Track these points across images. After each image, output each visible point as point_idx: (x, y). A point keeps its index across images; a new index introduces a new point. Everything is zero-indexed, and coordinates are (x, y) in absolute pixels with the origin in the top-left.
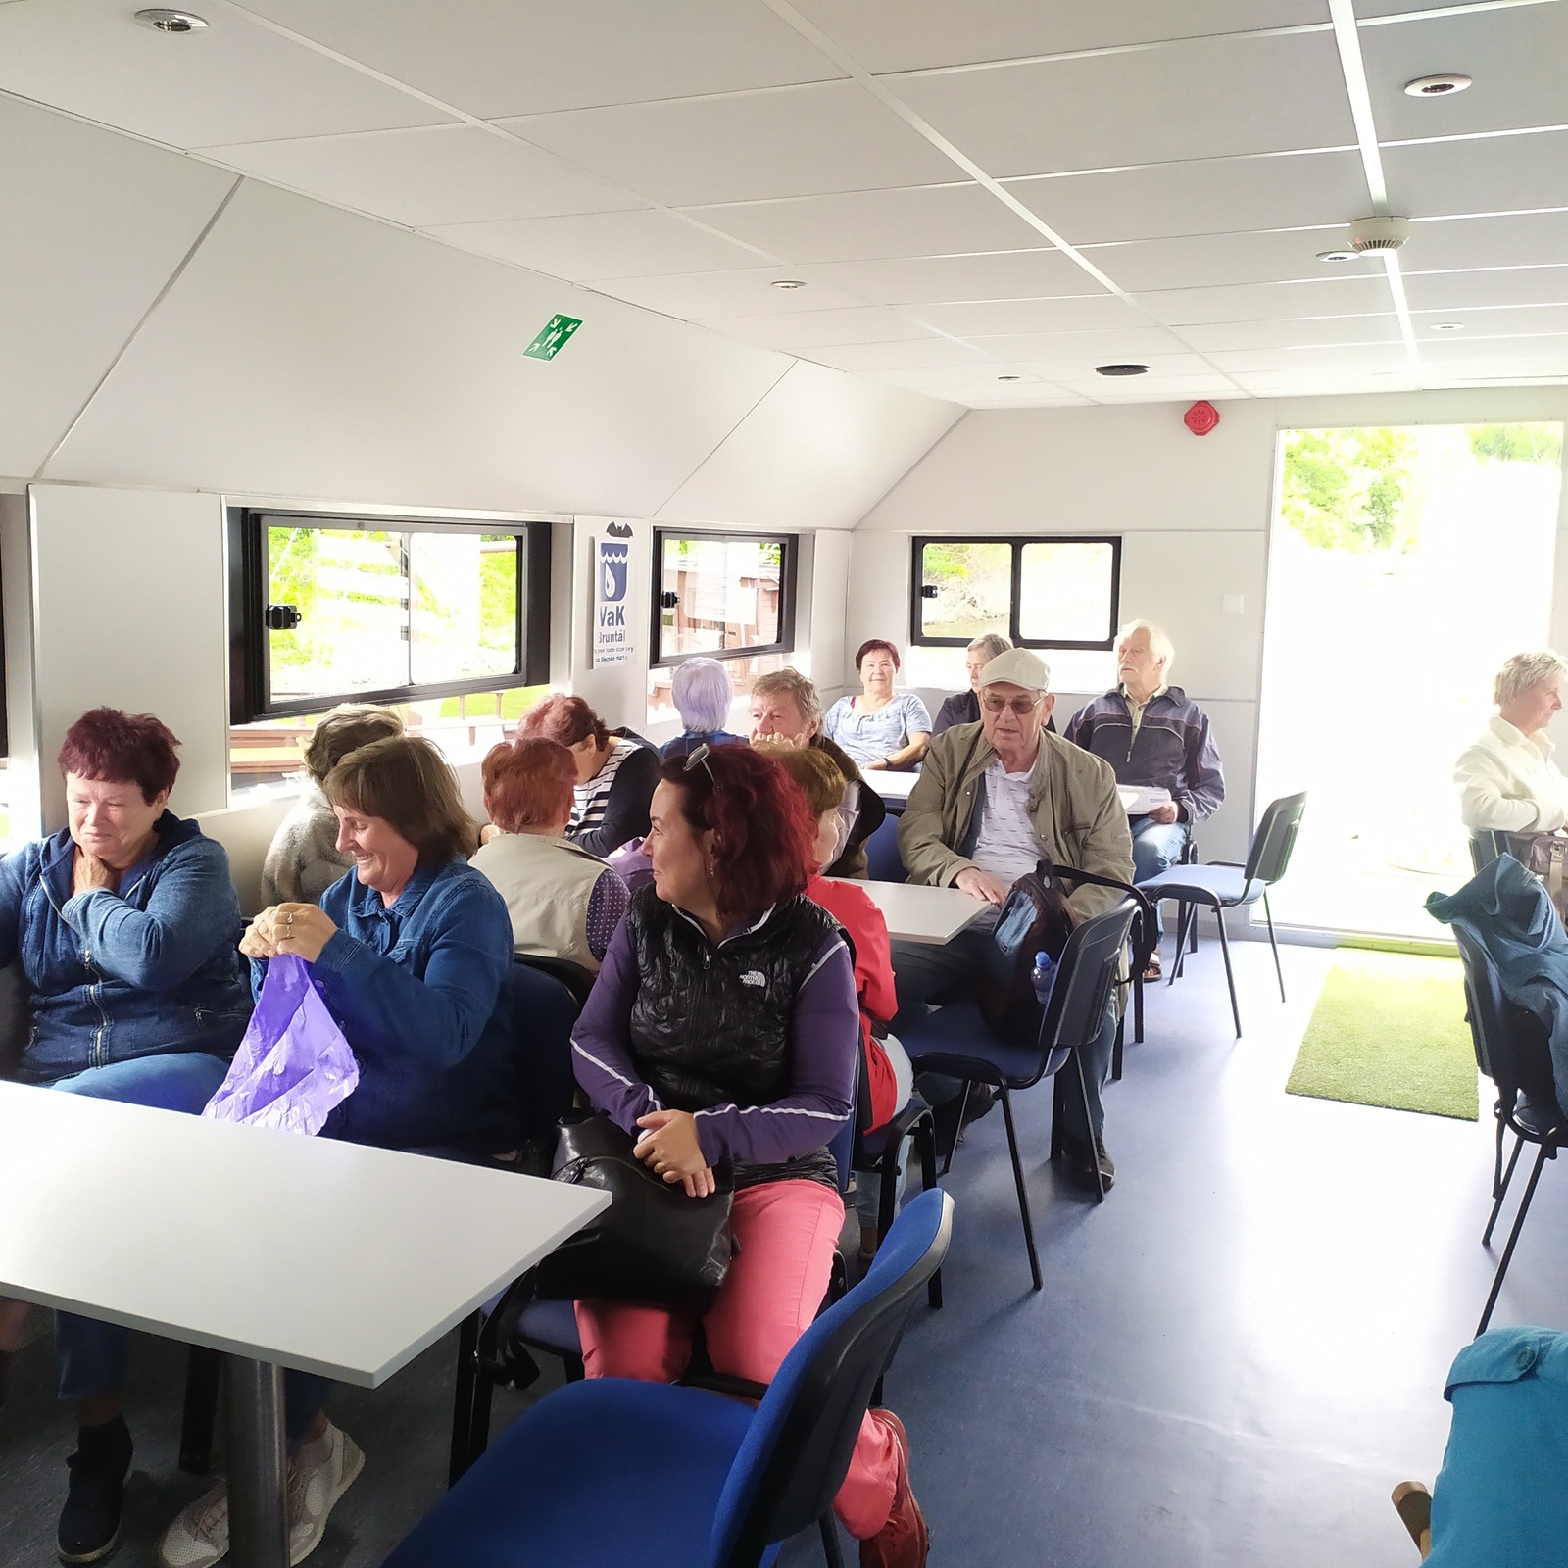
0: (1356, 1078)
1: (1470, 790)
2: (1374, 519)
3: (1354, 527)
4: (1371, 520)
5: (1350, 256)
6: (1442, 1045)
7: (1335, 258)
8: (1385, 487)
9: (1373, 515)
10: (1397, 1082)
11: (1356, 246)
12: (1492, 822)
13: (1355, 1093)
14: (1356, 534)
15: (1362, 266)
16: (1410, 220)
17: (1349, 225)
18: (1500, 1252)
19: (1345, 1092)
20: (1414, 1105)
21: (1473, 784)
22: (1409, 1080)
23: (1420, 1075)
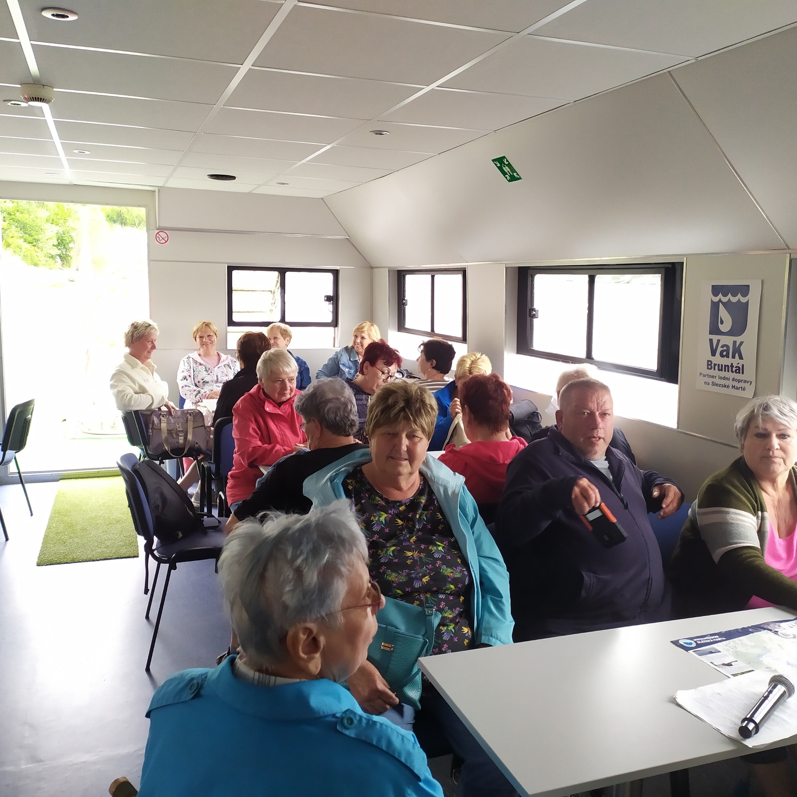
0: (75, 549)
1: (119, 392)
2: (60, 251)
3: (50, 255)
4: (59, 252)
5: (23, 104)
6: (118, 522)
7: (15, 104)
8: (64, 235)
9: (59, 249)
10: (97, 546)
11: (25, 98)
12: (132, 406)
13: (75, 557)
14: (51, 259)
15: (31, 111)
16: (54, 89)
17: (20, 86)
18: (154, 621)
19: (70, 557)
20: (106, 556)
21: (120, 389)
22: (103, 543)
23: (109, 539)
